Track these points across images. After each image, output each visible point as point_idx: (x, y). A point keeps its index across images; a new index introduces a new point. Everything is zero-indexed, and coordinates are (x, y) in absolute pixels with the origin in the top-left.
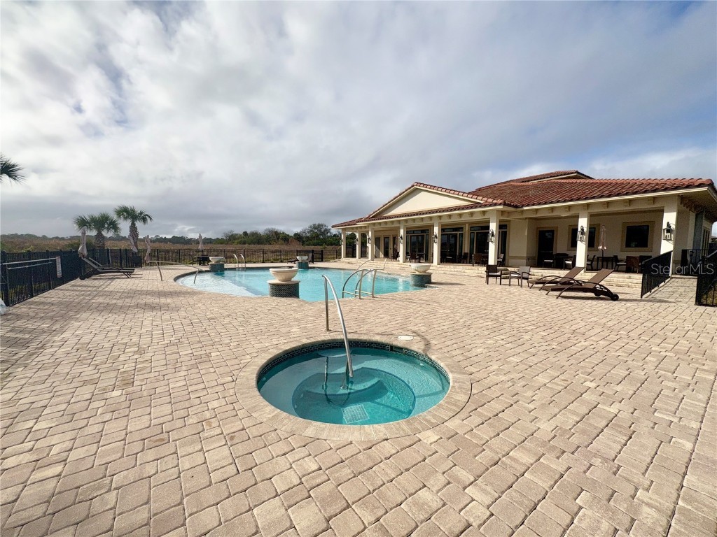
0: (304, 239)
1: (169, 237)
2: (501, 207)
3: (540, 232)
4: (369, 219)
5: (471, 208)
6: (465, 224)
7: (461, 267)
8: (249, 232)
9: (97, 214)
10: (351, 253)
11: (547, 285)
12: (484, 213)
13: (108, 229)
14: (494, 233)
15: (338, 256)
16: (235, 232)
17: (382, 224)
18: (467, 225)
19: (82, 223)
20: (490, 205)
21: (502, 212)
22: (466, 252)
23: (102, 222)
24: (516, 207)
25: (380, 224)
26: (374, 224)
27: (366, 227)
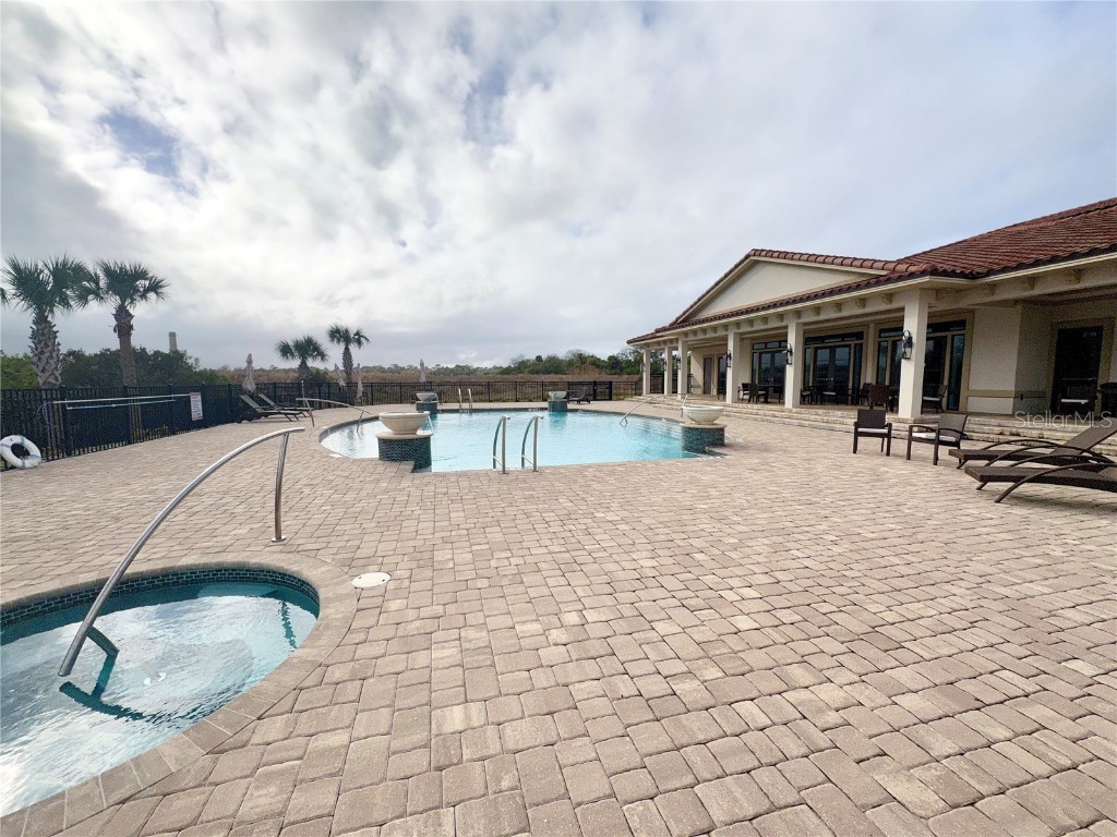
0: (623, 365)
1: (452, 366)
2: (927, 279)
3: (1061, 332)
4: (674, 325)
5: (858, 287)
6: (866, 325)
7: (839, 413)
8: (544, 357)
9: (301, 338)
10: (657, 388)
11: (998, 464)
12: (890, 296)
13: (314, 357)
14: (914, 340)
15: (638, 391)
16: (527, 357)
17: (699, 333)
18: (872, 326)
19: (285, 350)
20: (900, 278)
21: (938, 292)
22: (869, 381)
23: (307, 348)
24: (972, 276)
25: (695, 332)
26: (686, 334)
27: (677, 340)
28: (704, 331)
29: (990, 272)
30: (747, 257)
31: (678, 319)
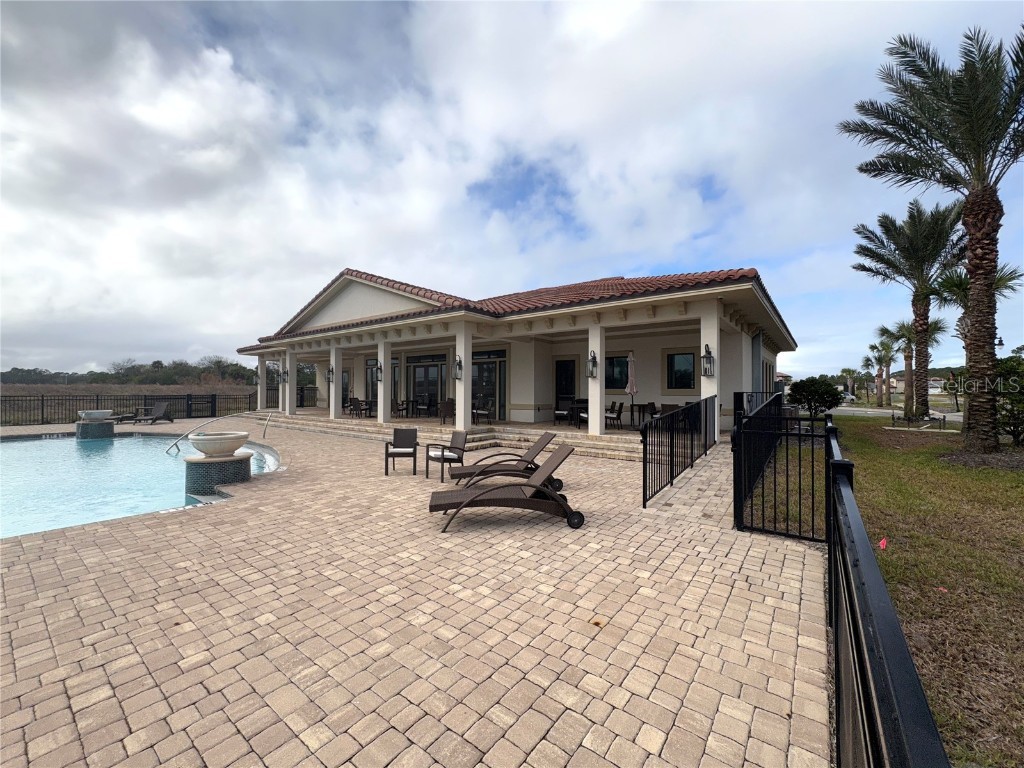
2: (462, 313)
3: (557, 362)
4: (279, 336)
12: (445, 325)
14: (463, 364)
17: (303, 345)
21: (478, 325)
24: (496, 315)
25: (301, 345)
26: (292, 346)
27: (284, 352)
28: (309, 344)
29: (506, 314)
30: (342, 275)
31: (282, 329)
